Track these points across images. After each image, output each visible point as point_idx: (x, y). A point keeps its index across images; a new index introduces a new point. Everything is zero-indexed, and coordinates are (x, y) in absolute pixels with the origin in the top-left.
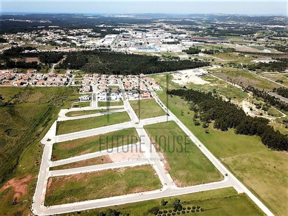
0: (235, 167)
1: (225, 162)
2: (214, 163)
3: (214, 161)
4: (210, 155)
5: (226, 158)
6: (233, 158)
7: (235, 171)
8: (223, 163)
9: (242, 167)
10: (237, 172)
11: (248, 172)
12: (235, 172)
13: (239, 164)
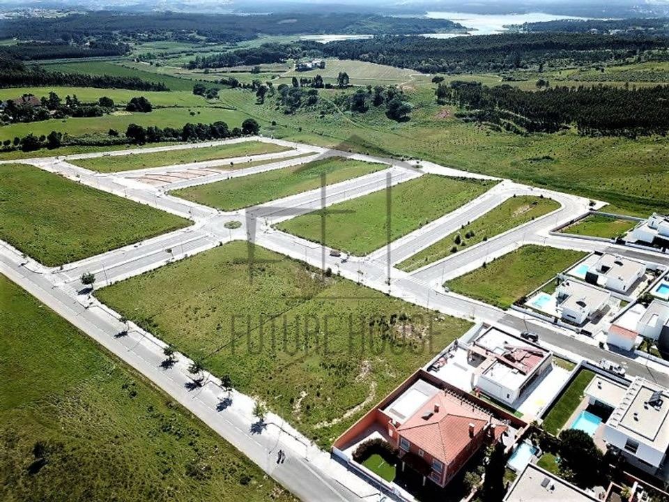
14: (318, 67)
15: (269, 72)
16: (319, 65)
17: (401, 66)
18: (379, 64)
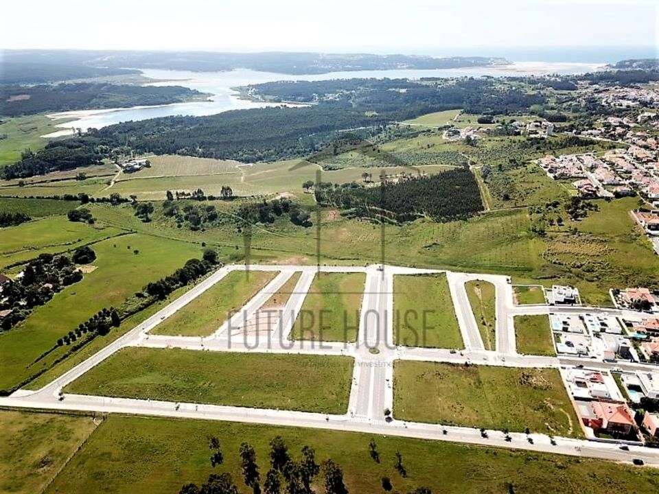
0: (57, 425)
1: (86, 420)
2: (107, 399)
3: (111, 405)
4: (131, 407)
5: (91, 430)
6: (77, 440)
7: (51, 419)
8: (93, 415)
9: (42, 435)
10: (45, 420)
11: (20, 435)
12: (48, 416)
13: (52, 438)
14: (145, 166)
15: (95, 176)
16: (145, 164)
17: (223, 158)
18: (200, 157)
